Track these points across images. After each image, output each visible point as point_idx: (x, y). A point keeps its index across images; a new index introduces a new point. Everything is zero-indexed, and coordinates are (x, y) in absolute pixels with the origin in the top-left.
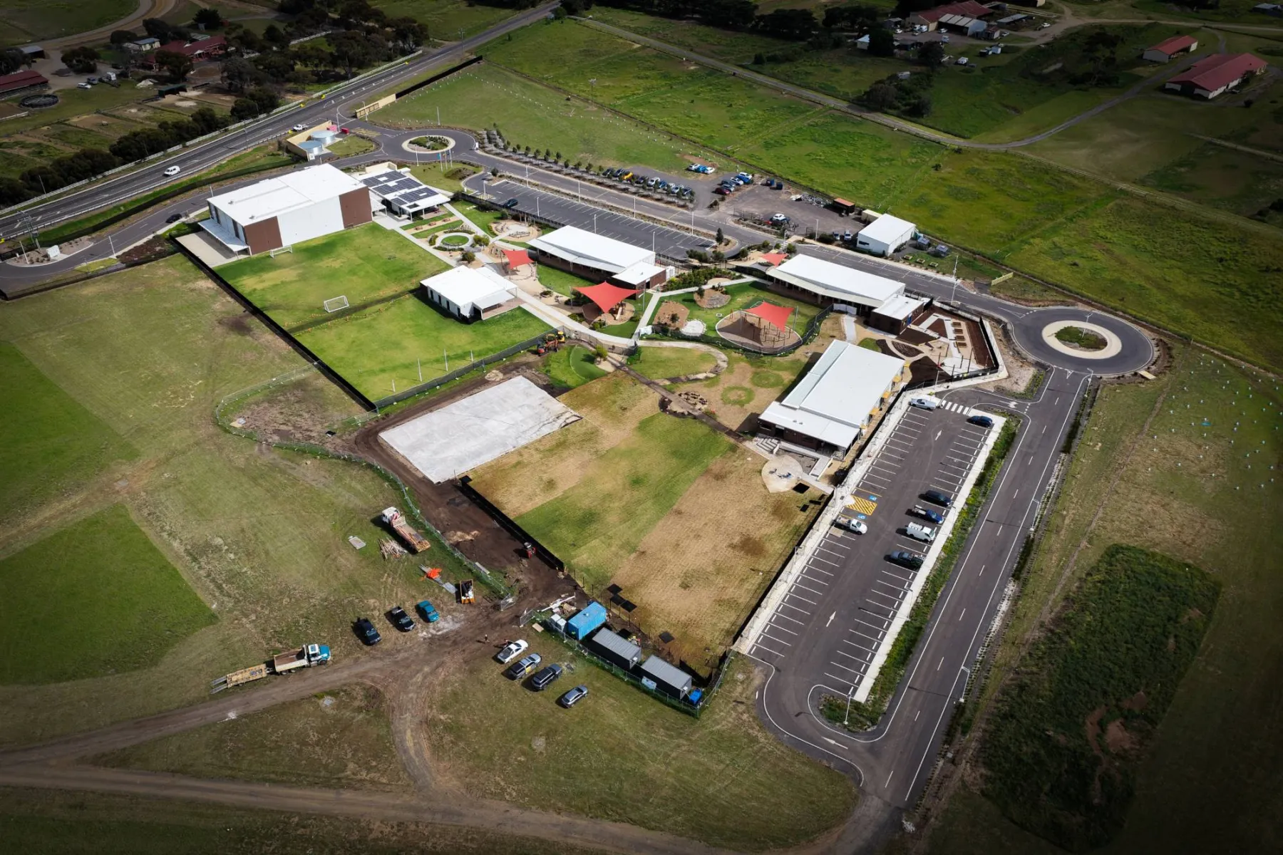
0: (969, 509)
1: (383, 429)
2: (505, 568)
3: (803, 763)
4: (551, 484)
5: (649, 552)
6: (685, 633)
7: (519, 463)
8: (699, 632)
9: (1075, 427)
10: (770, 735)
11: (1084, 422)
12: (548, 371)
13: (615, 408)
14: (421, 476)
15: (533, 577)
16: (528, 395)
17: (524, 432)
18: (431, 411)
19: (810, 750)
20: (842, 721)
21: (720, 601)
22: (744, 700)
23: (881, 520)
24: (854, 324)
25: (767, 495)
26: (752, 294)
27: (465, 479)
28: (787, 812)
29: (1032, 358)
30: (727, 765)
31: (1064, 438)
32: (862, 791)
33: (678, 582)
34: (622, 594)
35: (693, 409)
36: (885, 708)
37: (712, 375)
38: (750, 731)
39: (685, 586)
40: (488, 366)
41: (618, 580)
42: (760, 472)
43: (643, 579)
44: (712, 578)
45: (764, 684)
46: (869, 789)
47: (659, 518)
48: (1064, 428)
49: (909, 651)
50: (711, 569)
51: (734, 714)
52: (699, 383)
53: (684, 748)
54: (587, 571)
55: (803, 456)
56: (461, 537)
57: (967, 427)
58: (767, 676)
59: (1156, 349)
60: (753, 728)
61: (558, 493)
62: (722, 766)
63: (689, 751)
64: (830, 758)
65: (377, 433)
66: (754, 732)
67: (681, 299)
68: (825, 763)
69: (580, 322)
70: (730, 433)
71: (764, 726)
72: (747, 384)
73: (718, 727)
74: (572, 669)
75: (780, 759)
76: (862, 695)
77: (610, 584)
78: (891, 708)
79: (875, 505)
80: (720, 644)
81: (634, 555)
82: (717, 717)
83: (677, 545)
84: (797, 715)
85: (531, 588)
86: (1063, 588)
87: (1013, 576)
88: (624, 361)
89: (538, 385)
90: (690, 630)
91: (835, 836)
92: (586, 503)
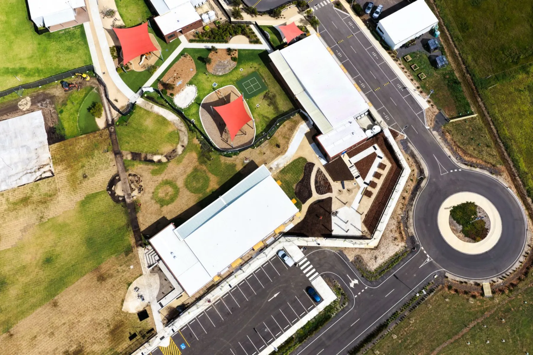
5: (15, 336)
9: (382, 327)
11: (392, 327)
12: (61, 112)
13: (80, 174)
16: (34, 135)
17: (10, 177)
24: (303, 136)
25: (119, 312)
26: (256, 65)
29: (412, 230)
31: (365, 336)
35: (129, 195)
37: (164, 160)
40: (27, 91)
42: (129, 284)
47: (40, 305)
48: (371, 327)
52: (150, 166)
55: (167, 279)
57: (301, 296)
59: (522, 259)
67: (197, 55)
69: (114, 58)
70: (137, 232)
72: (180, 183)
81: (5, 335)
83: (35, 337)
88: (116, 119)
89: (46, 124)
92: (6, 270)
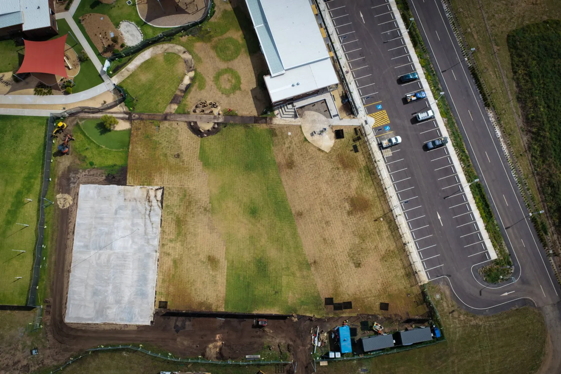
0: (427, 70)
1: (62, 316)
2: (262, 344)
3: (507, 318)
4: (212, 261)
5: (317, 259)
6: (389, 295)
7: (175, 262)
8: (395, 287)
10: (481, 317)
12: (92, 164)
13: (172, 161)
14: (136, 328)
15: (284, 335)
16: (107, 198)
17: (146, 234)
18: (69, 271)
19: (501, 308)
20: (499, 278)
21: (383, 258)
22: (453, 309)
23: (398, 121)
25: (328, 156)
27: (163, 305)
28: (524, 350)
30: (481, 351)
32: (539, 308)
33: (352, 265)
34: (336, 301)
35: (215, 118)
36: (507, 251)
37: (192, 74)
38: (472, 323)
39: (358, 265)
40: (48, 196)
41: (325, 294)
42: (306, 140)
43: (334, 280)
44: (364, 246)
45: (451, 290)
46: (541, 305)
47: (295, 229)
49: (487, 206)
50: (357, 241)
51: (456, 321)
52: (193, 89)
53: (456, 361)
54: (302, 303)
55: (313, 104)
56: (215, 347)
58: (448, 284)
60: (471, 321)
61: (224, 264)
62: (480, 354)
63: (460, 361)
64: (513, 304)
65: (62, 321)
66: (473, 322)
67: (88, 8)
68: (514, 309)
69: (50, 93)
70: (256, 120)
71: (475, 314)
72: (223, 66)
73: (458, 335)
74: (367, 370)
75: (497, 325)
76: (493, 255)
77: (324, 301)
78: (509, 248)
79: (384, 111)
80: (412, 286)
81: (313, 269)
82: (451, 330)
83: (324, 239)
84: (481, 295)
85: (291, 343)
86: (511, 93)
87: (486, 106)
88: (125, 109)
89: (100, 183)
90: (389, 290)
91: (550, 342)
92: (247, 256)
